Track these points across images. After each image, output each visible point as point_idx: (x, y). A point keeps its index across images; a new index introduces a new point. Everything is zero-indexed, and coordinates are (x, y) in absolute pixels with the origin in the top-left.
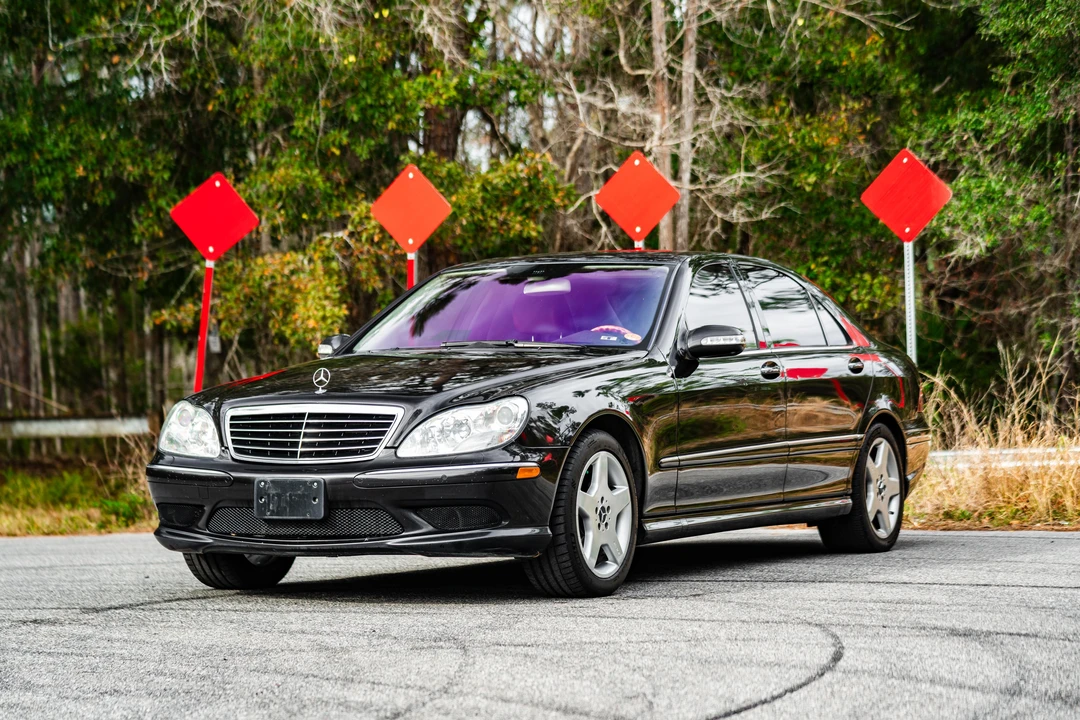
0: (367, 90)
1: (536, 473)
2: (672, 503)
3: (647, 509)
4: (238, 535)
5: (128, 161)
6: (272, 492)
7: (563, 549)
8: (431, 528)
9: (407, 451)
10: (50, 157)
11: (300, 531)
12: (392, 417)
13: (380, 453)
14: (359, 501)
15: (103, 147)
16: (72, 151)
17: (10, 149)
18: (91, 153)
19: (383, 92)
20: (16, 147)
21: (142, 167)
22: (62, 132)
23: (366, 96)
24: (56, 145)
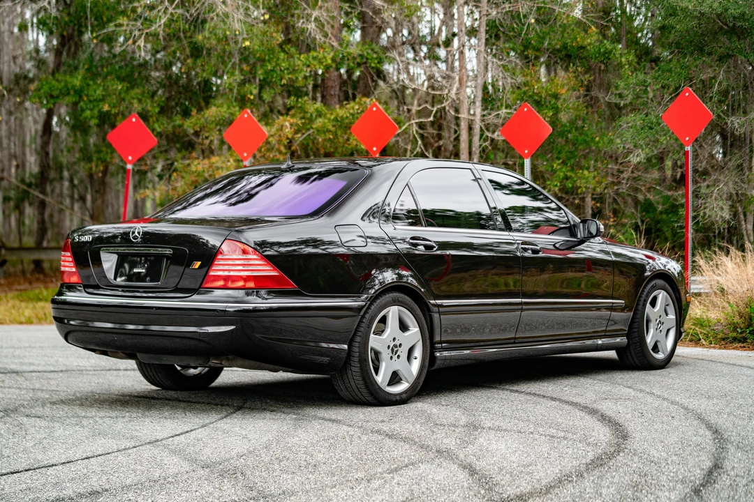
0: (269, 61)
5: (135, 101)
10: (92, 99)
15: (120, 94)
16: (103, 96)
17: (68, 94)
18: (114, 97)
19: (279, 62)
20: (72, 92)
21: (144, 105)
22: (100, 85)
23: (268, 64)
24: (95, 92)
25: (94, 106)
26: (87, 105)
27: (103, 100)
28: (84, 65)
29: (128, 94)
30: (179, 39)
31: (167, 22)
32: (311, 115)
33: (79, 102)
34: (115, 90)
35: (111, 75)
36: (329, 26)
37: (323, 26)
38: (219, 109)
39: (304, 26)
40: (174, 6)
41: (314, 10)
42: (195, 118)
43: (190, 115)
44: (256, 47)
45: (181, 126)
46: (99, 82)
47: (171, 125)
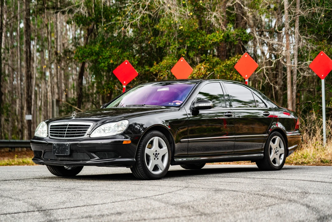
0: (192, 37)
1: (130, 142)
2: (187, 153)
3: (175, 155)
4: (50, 160)
5: (126, 58)
6: (57, 147)
7: (140, 165)
8: (98, 158)
9: (93, 136)
10: (104, 57)
11: (64, 159)
12: (89, 126)
13: (86, 136)
14: (79, 150)
15: (118, 55)
16: (110, 56)
17: (93, 55)
18: (115, 56)
19: (197, 38)
20: (94, 54)
21: (130, 60)
22: (108, 50)
23: (192, 38)
24: (106, 54)
25: (105, 61)
26: (102, 60)
27: (110, 57)
28: (100, 41)
29: (122, 55)
30: (147, 27)
31: (141, 19)
32: (213, 64)
33: (98, 59)
34: (116, 53)
35: (114, 46)
36: (221, 20)
37: (218, 20)
38: (168, 61)
39: (209, 19)
40: (144, 10)
41: (214, 12)
42: (156, 66)
43: (153, 65)
44: (186, 30)
45: (148, 70)
46: (107, 49)
47: (144, 70)
